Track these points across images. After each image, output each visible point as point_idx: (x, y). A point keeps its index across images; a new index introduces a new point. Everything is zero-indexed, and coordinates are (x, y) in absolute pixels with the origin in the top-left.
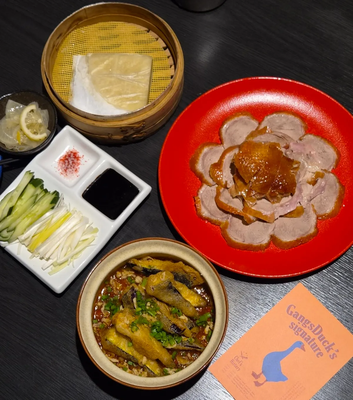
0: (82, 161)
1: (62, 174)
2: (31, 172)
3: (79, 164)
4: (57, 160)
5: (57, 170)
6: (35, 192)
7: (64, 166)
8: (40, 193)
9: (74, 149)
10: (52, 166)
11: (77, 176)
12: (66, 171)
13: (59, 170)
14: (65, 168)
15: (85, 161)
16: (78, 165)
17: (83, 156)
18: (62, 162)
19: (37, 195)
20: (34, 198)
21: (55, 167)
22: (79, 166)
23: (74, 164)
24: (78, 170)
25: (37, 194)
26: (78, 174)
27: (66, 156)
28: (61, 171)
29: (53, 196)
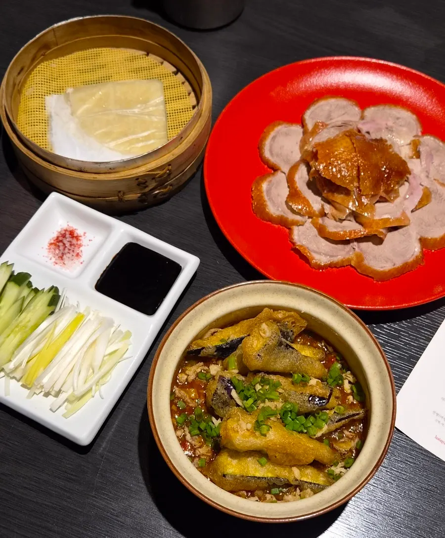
0: (84, 241)
1: (56, 263)
2: (9, 264)
3: (80, 246)
4: (46, 244)
5: (48, 259)
6: (20, 293)
7: (57, 251)
8: (28, 296)
9: (68, 225)
10: (38, 255)
11: (81, 263)
12: (61, 258)
13: (51, 259)
14: (60, 255)
15: (90, 240)
16: (79, 248)
17: (85, 233)
18: (53, 246)
19: (24, 299)
20: (19, 303)
21: (44, 256)
22: (81, 248)
23: (72, 247)
24: (80, 254)
25: (24, 297)
26: (81, 260)
27: (58, 237)
28: (53, 260)
29: (51, 294)
